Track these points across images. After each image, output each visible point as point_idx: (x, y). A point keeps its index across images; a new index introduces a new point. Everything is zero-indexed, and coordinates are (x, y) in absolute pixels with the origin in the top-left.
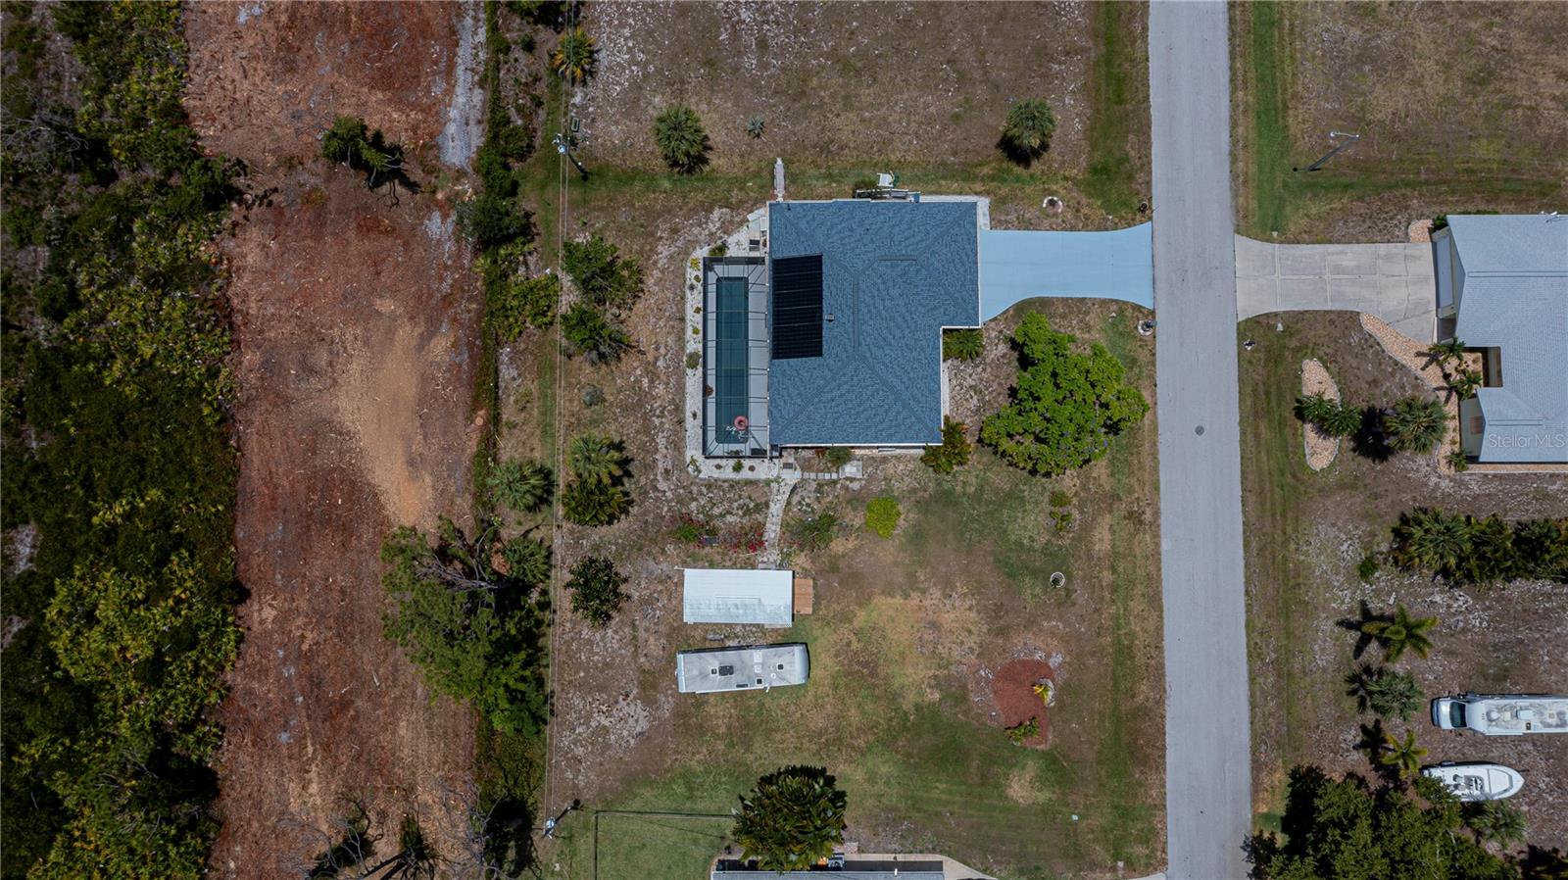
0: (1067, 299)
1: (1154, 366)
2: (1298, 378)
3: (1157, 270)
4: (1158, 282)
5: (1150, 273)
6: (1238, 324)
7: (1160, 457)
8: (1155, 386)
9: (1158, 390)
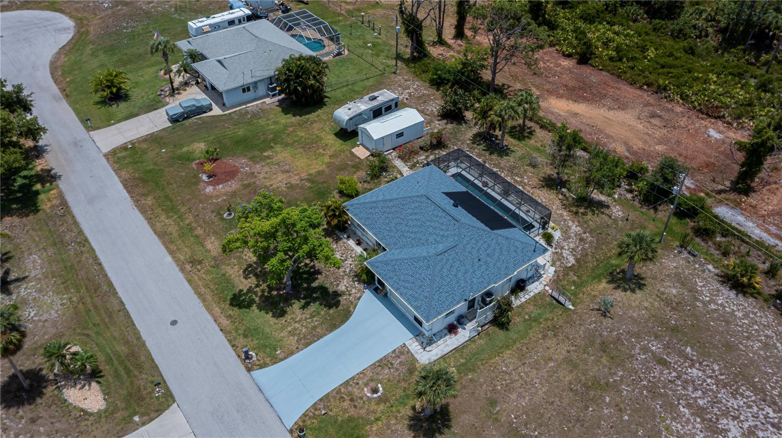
0: (318, 339)
1: (229, 340)
2: (106, 393)
3: (263, 399)
4: (257, 391)
5: (267, 394)
6: (174, 401)
7: (196, 296)
8: (221, 330)
9: (218, 329)
